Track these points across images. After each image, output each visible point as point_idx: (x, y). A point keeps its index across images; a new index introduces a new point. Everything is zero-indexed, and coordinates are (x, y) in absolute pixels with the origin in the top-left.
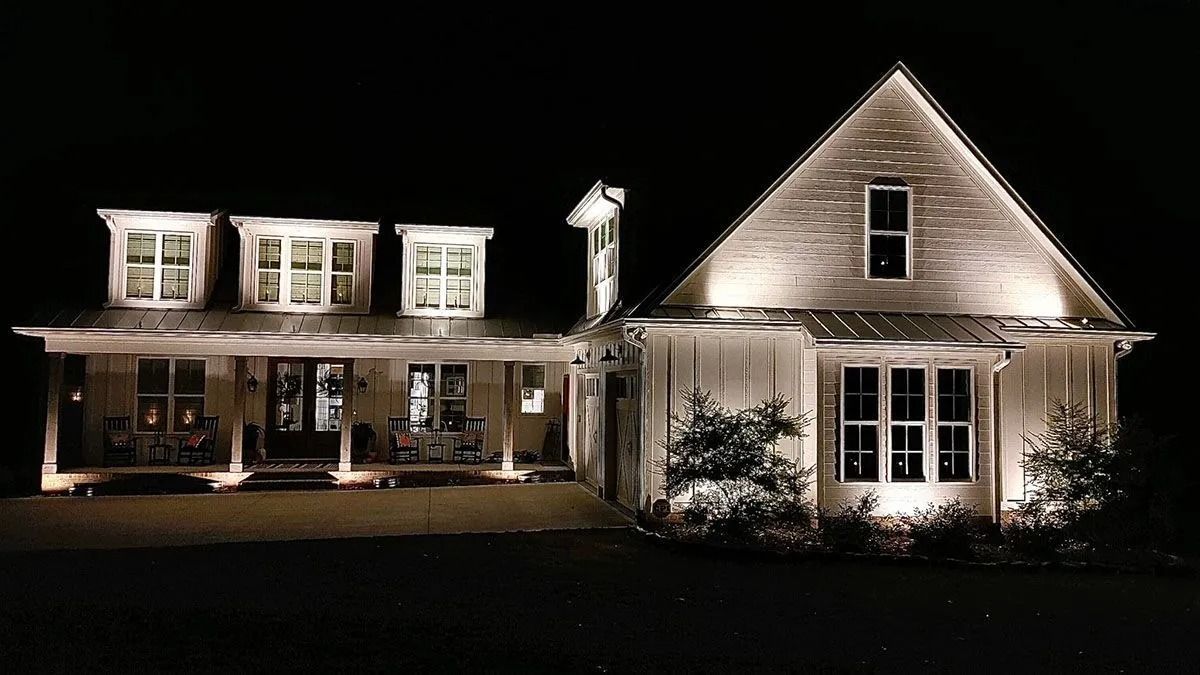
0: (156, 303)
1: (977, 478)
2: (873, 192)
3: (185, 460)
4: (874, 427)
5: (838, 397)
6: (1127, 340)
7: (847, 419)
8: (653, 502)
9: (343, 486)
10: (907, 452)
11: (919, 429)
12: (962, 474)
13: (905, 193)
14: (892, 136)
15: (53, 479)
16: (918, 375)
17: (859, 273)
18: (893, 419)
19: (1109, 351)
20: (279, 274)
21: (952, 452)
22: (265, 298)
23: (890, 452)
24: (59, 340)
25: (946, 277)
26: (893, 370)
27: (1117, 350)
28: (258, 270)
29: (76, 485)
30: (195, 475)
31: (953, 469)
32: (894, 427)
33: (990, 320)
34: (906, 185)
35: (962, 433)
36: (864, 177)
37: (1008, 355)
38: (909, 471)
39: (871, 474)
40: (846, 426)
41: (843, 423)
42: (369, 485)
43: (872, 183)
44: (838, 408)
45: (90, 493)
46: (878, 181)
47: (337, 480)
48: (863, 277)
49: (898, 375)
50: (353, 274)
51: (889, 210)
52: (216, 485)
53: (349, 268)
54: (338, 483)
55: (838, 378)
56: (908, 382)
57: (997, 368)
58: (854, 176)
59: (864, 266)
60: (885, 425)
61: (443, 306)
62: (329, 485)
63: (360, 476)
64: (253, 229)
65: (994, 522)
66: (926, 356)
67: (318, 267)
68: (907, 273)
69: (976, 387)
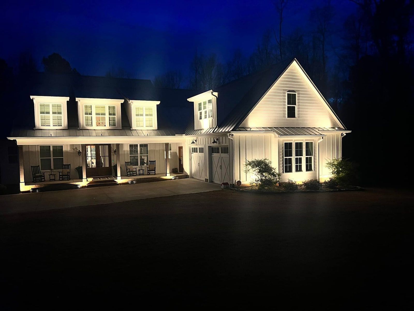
0: (52, 127)
1: (314, 170)
2: (288, 94)
3: (61, 179)
4: (291, 158)
5: (283, 150)
6: (344, 133)
7: (285, 157)
8: (237, 181)
9: (120, 184)
10: (298, 164)
11: (301, 158)
12: (311, 170)
13: (295, 94)
14: (292, 78)
15: (24, 188)
16: (301, 144)
17: (284, 117)
18: (296, 156)
19: (340, 135)
20: (92, 117)
21: (309, 164)
22: (87, 125)
23: (295, 164)
24: (21, 141)
25: (304, 117)
26: (296, 143)
27: (342, 135)
28: (85, 116)
29: (32, 189)
30: (72, 183)
31: (309, 168)
32: (296, 158)
33: (315, 128)
34: (296, 92)
35: (311, 158)
36: (285, 90)
37: (323, 138)
38: (299, 169)
39: (290, 171)
40: (285, 158)
41: (284, 158)
42: (127, 183)
43: (288, 92)
44: (283, 154)
45: (37, 191)
46: (289, 91)
47: (118, 182)
48: (286, 118)
49: (297, 144)
50: (116, 116)
51: (292, 99)
52: (79, 186)
53: (114, 114)
54: (118, 183)
55: (283, 146)
56: (299, 145)
57: (319, 141)
58: (284, 90)
59: (286, 115)
60: (294, 158)
61: (145, 126)
62: (116, 184)
63: (125, 181)
64: (82, 102)
65: (318, 181)
66: (303, 139)
67: (104, 114)
68: (296, 116)
69: (314, 146)
